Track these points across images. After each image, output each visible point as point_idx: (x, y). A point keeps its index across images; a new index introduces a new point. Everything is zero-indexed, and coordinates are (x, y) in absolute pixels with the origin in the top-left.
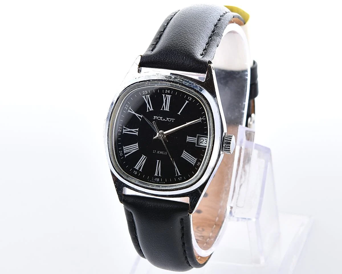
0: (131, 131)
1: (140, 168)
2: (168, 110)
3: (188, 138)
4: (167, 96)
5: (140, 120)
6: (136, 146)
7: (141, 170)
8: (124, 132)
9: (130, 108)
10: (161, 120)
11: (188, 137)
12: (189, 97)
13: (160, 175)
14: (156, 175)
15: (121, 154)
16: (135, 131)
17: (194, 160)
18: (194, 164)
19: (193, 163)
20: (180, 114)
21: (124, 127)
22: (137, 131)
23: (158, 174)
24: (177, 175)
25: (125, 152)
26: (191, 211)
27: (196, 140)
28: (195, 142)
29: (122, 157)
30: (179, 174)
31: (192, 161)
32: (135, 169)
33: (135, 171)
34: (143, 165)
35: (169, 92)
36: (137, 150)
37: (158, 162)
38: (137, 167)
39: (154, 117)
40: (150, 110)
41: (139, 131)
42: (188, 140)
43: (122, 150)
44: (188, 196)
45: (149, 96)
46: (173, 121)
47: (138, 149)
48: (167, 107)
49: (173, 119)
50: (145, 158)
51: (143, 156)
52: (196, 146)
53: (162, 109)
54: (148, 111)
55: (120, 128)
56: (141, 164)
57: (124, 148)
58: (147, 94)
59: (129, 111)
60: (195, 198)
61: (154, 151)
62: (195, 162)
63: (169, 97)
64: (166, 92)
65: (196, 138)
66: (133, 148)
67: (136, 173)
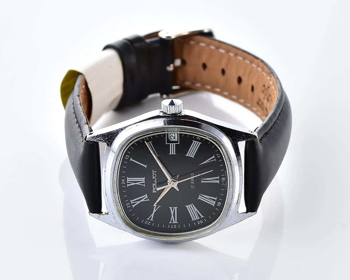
0: (173, 215)
1: (214, 200)
2: (144, 178)
3: (172, 153)
4: (128, 181)
5: (159, 206)
6: (190, 207)
7: (216, 199)
8: (176, 222)
9: (148, 219)
10: (156, 184)
11: (170, 154)
12: (126, 158)
13: (218, 178)
14: (218, 182)
15: (201, 222)
16: (173, 210)
17: (195, 144)
18: (200, 143)
19: (198, 144)
20: (146, 165)
21: (171, 222)
22: (173, 209)
23: (218, 179)
24: (215, 160)
25: (199, 218)
26: (254, 138)
27: (173, 144)
28: (175, 145)
29: (204, 221)
30: (214, 157)
31: (196, 146)
32: (215, 205)
33: (218, 205)
34: (210, 197)
35: (124, 180)
36: (194, 205)
37: (204, 182)
38: (213, 203)
39: (153, 192)
40: (147, 197)
41: (173, 206)
42: (174, 153)
43: (196, 221)
44: (237, 143)
45: (131, 201)
47: (192, 205)
48: (140, 180)
49: (153, 172)
50: (201, 196)
51: (199, 198)
52: (179, 143)
53: (144, 185)
54: (148, 200)
55: (172, 227)
56: (209, 199)
57: (194, 219)
58: (130, 203)
59: (152, 220)
60: (238, 135)
61: (192, 187)
62: (197, 142)
63: (129, 180)
64: (124, 184)
65: (170, 144)
66: (192, 210)
67: (220, 203)
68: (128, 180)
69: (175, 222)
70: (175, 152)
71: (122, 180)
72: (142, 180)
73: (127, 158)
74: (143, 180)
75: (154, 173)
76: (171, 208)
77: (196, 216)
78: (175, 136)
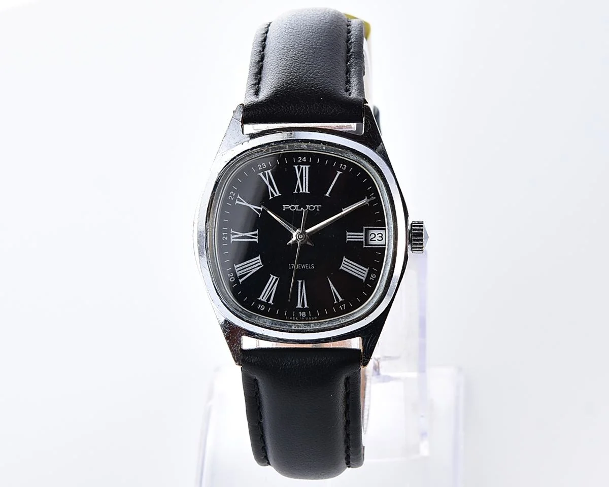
0: (245, 236)
1: (269, 299)
2: (307, 192)
4: (302, 168)
5: (260, 214)
6: (257, 262)
7: (271, 302)
8: (232, 240)
9: (238, 197)
10: (297, 210)
11: (348, 233)
13: (306, 306)
14: (299, 306)
15: (232, 279)
16: (252, 235)
17: (364, 272)
18: (364, 279)
19: (363, 276)
20: (329, 195)
21: (232, 232)
22: (255, 235)
23: (303, 305)
24: (336, 302)
25: (238, 275)
26: (365, 362)
27: (363, 237)
28: (362, 240)
29: (234, 283)
30: (340, 299)
31: (360, 273)
32: (260, 301)
33: (260, 305)
34: (274, 293)
35: (305, 160)
36: (260, 269)
37: (300, 284)
38: (263, 298)
39: (284, 206)
40: (276, 195)
41: (259, 235)
42: (348, 238)
43: (234, 271)
44: (359, 336)
45: (269, 171)
46: (318, 210)
48: (304, 186)
49: (318, 206)
50: (276, 280)
51: (272, 276)
52: (364, 246)
53: (296, 192)
54: (271, 198)
55: (224, 233)
56: (270, 291)
57: (237, 268)
58: (267, 169)
60: (372, 338)
61: (291, 266)
62: (366, 274)
63: (306, 168)
64: (299, 161)
65: (363, 234)
66: (252, 265)
67: (264, 308)
68: (304, 167)
69: (233, 238)
70: (350, 240)
71: (305, 158)
72: (304, 188)
73: (343, 166)
74: (305, 190)
75: (316, 207)
76: (257, 232)
77: (241, 272)
78: (375, 240)
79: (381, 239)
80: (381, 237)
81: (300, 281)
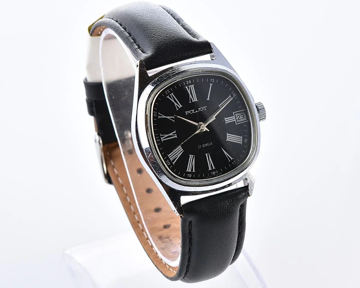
0: (169, 136)
1: (192, 170)
2: (197, 100)
4: (190, 87)
5: (174, 121)
6: (180, 149)
7: (194, 171)
8: (162, 140)
9: (159, 114)
11: (225, 119)
12: (211, 79)
13: (214, 168)
14: (210, 169)
15: (169, 164)
16: (173, 134)
17: (240, 139)
18: (241, 143)
20: (209, 99)
21: (161, 135)
22: (174, 134)
23: (212, 168)
24: (230, 161)
25: (171, 160)
27: (235, 118)
28: (234, 121)
30: (232, 159)
31: (238, 140)
32: (188, 172)
33: (188, 175)
34: (194, 166)
36: (182, 153)
37: (207, 156)
38: (189, 170)
39: (186, 112)
40: (180, 107)
41: (177, 133)
42: (226, 122)
43: (168, 158)
45: (172, 94)
46: (205, 109)
49: (205, 107)
50: (193, 157)
51: (190, 155)
52: (236, 124)
53: (190, 102)
54: (177, 109)
55: (157, 137)
56: (192, 164)
57: (170, 156)
58: (171, 93)
59: (159, 117)
61: (200, 146)
62: (242, 140)
63: (192, 87)
64: (187, 83)
65: (234, 116)
66: (178, 152)
67: (191, 176)
70: (228, 122)
71: (190, 81)
72: (194, 99)
76: (175, 132)
77: (172, 158)
78: (240, 119)
79: (243, 117)
80: (243, 116)
81: (207, 154)
